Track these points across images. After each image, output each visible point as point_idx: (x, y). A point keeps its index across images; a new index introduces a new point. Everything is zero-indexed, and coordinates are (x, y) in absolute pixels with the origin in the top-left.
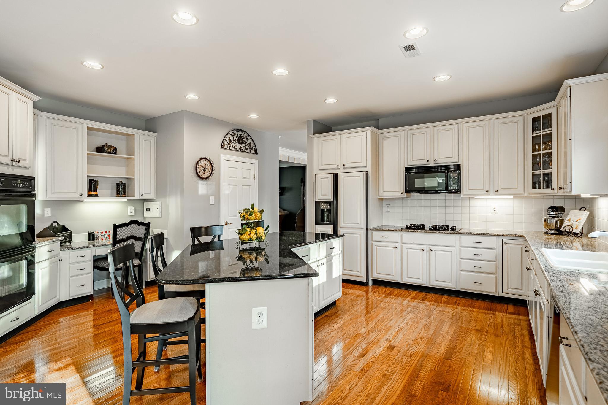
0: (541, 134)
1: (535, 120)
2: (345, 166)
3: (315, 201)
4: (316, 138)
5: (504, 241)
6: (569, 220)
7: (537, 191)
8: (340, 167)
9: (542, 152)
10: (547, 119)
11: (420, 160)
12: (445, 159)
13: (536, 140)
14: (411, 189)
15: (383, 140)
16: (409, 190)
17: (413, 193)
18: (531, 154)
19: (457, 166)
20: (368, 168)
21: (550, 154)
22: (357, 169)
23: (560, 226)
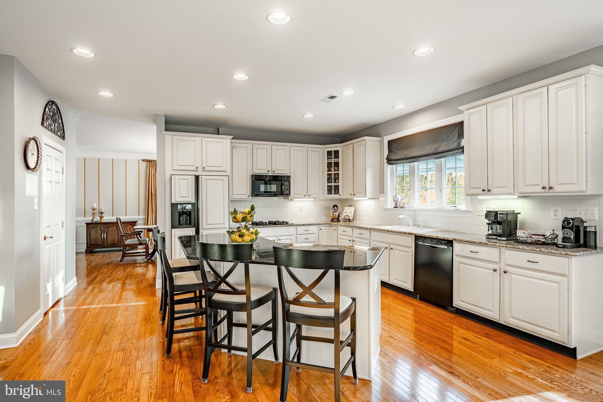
0: (333, 161)
1: (329, 153)
2: (205, 169)
3: (172, 204)
4: (168, 134)
5: (320, 228)
6: (346, 212)
7: (330, 195)
8: (200, 169)
9: (333, 172)
10: (337, 153)
11: (263, 169)
12: (280, 170)
13: (329, 165)
14: (255, 193)
15: (232, 148)
16: (254, 194)
17: (256, 196)
18: (326, 173)
19: (289, 177)
20: (228, 173)
21: (338, 174)
22: (219, 173)
23: (339, 217)
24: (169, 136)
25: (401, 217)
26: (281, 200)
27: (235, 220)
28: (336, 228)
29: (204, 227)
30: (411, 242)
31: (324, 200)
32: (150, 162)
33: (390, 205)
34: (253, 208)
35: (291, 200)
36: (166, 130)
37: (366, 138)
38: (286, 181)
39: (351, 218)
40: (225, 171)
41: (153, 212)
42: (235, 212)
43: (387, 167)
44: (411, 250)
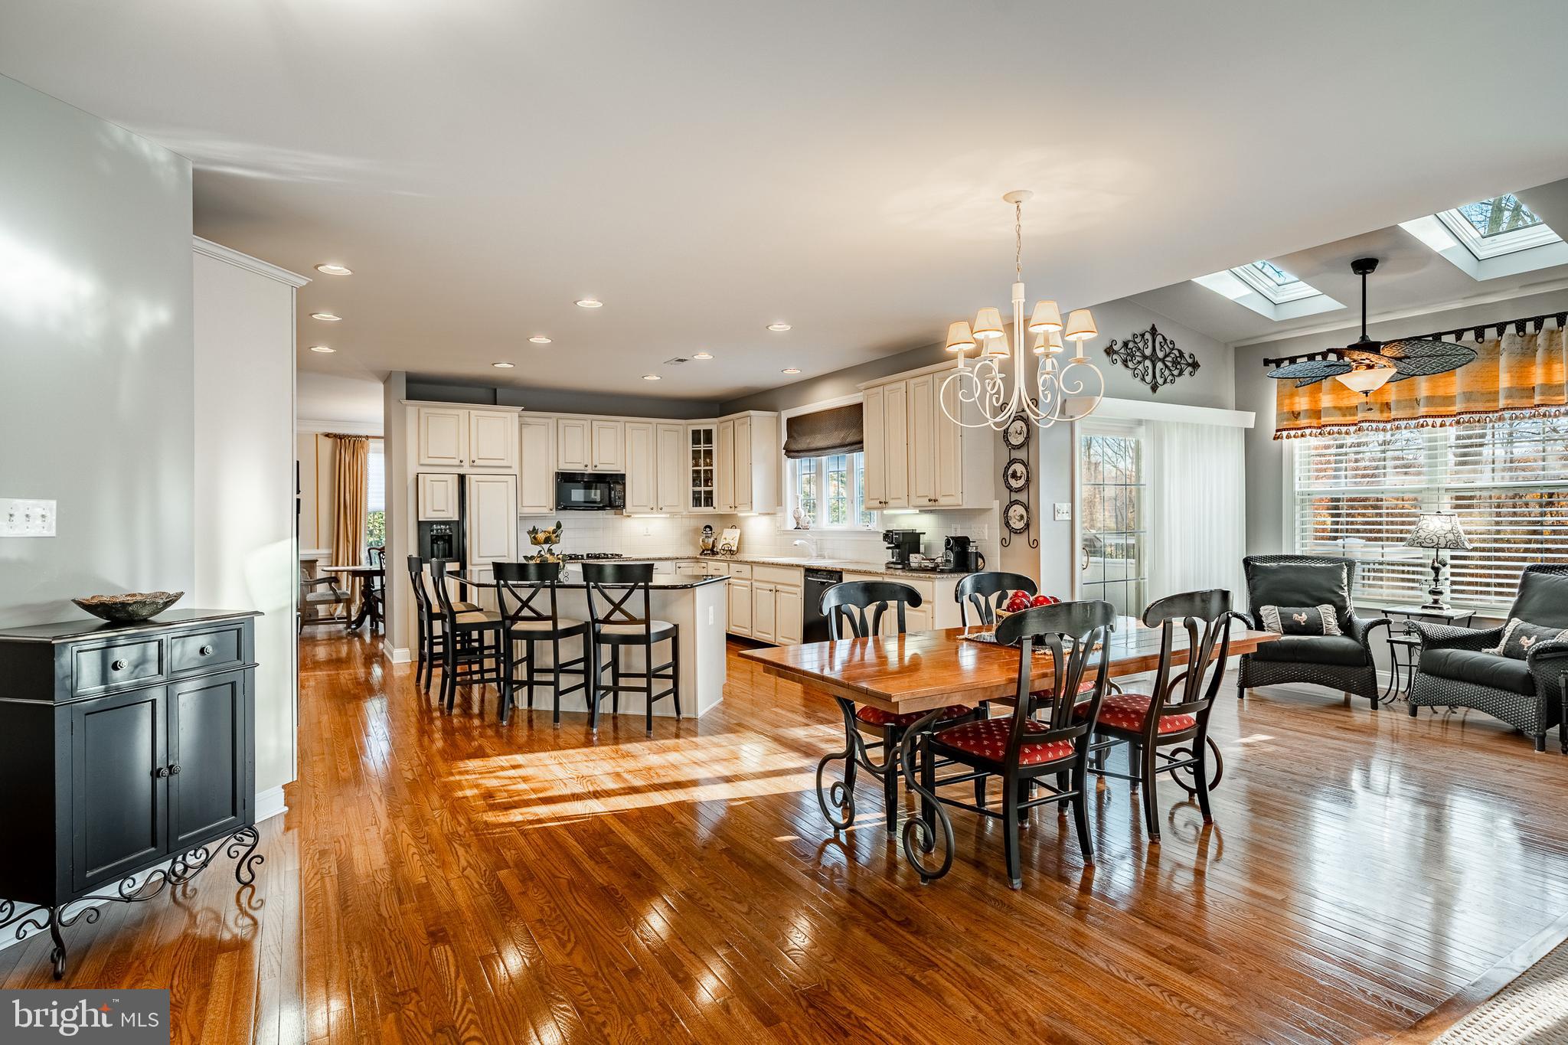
0: (702, 449)
1: (696, 434)
2: (475, 464)
3: (419, 523)
4: (412, 405)
5: (678, 565)
6: (726, 538)
7: (698, 509)
8: (466, 463)
9: (702, 468)
10: (708, 434)
11: (576, 462)
12: (606, 465)
13: (696, 455)
14: (563, 503)
15: (521, 426)
16: (560, 505)
17: (565, 508)
18: (691, 469)
19: (623, 476)
20: (516, 470)
21: (711, 471)
22: (498, 470)
23: (713, 546)
24: (413, 408)
25: (797, 542)
26: (610, 516)
27: (535, 541)
28: (704, 565)
29: (474, 562)
30: (798, 577)
31: (690, 517)
32: (341, 439)
33: (791, 525)
34: (559, 526)
35: (629, 516)
36: (408, 398)
37: (752, 412)
38: (618, 483)
39: (734, 548)
40: (510, 467)
41: (348, 541)
42: (535, 531)
43: (786, 461)
44: (799, 589)
